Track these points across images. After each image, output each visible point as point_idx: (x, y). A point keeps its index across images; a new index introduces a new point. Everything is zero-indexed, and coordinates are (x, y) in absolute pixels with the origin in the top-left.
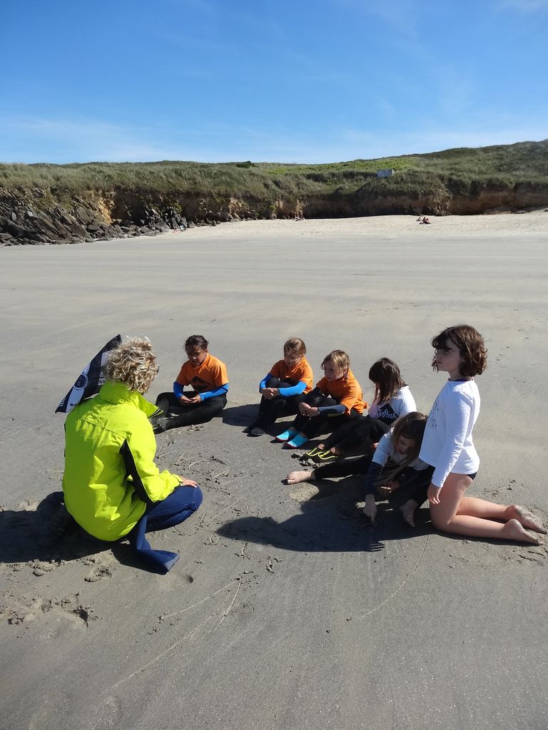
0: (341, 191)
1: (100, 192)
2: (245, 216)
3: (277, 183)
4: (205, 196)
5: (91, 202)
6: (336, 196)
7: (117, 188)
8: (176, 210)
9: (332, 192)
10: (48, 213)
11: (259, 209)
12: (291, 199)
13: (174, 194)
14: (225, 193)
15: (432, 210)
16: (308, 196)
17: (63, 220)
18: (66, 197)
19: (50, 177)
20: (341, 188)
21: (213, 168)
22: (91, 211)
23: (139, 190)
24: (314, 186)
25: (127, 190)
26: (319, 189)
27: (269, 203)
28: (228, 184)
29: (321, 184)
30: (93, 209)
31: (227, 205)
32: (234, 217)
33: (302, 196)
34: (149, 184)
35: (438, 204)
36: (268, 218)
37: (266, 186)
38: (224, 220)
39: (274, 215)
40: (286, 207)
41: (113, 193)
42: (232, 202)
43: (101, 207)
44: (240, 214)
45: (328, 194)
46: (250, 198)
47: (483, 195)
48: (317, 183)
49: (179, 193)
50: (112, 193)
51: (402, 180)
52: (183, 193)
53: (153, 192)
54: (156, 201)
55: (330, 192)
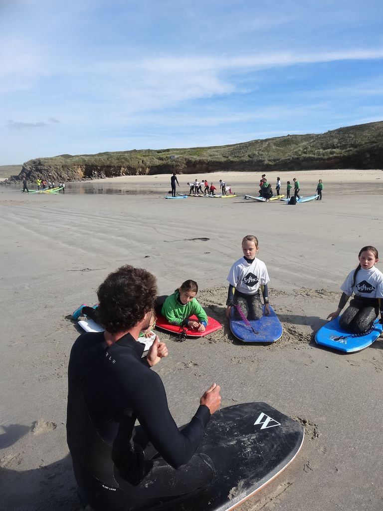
1: (80, 166)
2: (127, 174)
4: (113, 167)
5: (75, 170)
7: (86, 165)
8: (102, 173)
10: (58, 174)
11: (132, 171)
13: (103, 167)
14: (120, 166)
17: (61, 176)
18: (66, 169)
19: (63, 162)
22: (74, 173)
23: (92, 165)
25: (88, 165)
27: (136, 169)
28: (123, 163)
31: (120, 170)
32: (123, 174)
34: (96, 163)
36: (135, 175)
38: (119, 175)
39: (138, 173)
40: (142, 171)
41: (84, 166)
42: (122, 169)
43: (79, 171)
44: (125, 173)
46: (129, 168)
49: (104, 166)
52: (106, 166)
53: (96, 166)
54: (96, 169)
55: (159, 165)
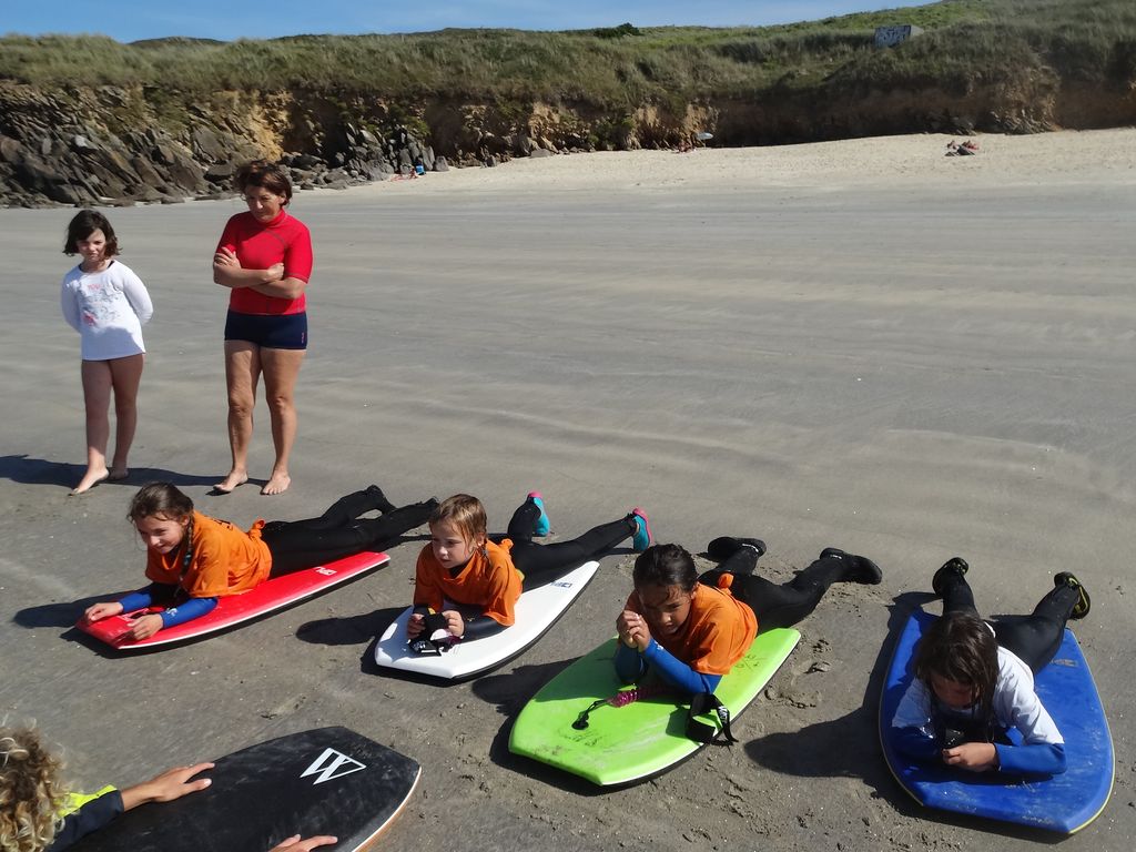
0: (789, 81)
1: (256, 94)
3: (645, 69)
5: (231, 117)
6: (777, 94)
8: (415, 132)
9: (769, 84)
11: (597, 126)
12: (675, 104)
13: (411, 96)
14: (522, 92)
15: (1003, 119)
16: (714, 95)
18: (175, 105)
20: (790, 76)
21: (504, 39)
22: (230, 135)
24: (731, 72)
25: (312, 90)
26: (744, 77)
27: (622, 113)
28: (532, 73)
29: (749, 67)
30: (234, 131)
31: (526, 120)
32: (542, 145)
33: (701, 96)
35: (1019, 105)
36: (620, 147)
37: (621, 75)
38: (519, 152)
39: (633, 139)
40: (662, 122)
42: (537, 111)
43: (255, 127)
44: (554, 137)
45: (760, 92)
46: (584, 106)
48: (741, 65)
50: (280, 96)
51: (933, 48)
52: (430, 96)
53: (367, 93)
54: (372, 113)
55: (763, 86)
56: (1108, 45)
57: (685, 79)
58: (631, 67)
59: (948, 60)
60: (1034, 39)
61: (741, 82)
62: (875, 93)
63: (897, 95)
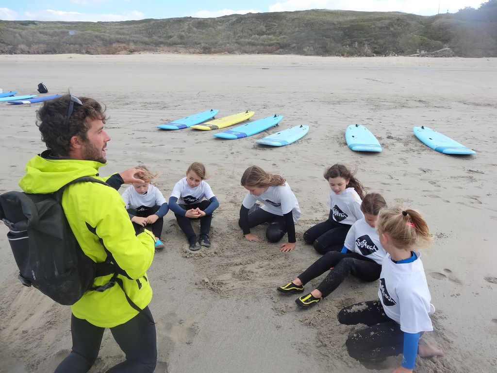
3: (21, 35)
16: (37, 42)
24: (43, 38)
26: (46, 39)
29: (47, 37)
35: (93, 49)
37: (15, 37)
39: (19, 52)
47: (114, 45)
48: (45, 36)
56: (108, 39)
57: (31, 39)
58: (17, 35)
59: (80, 39)
60: (96, 37)
61: (45, 40)
62: (68, 45)
63: (72, 45)
